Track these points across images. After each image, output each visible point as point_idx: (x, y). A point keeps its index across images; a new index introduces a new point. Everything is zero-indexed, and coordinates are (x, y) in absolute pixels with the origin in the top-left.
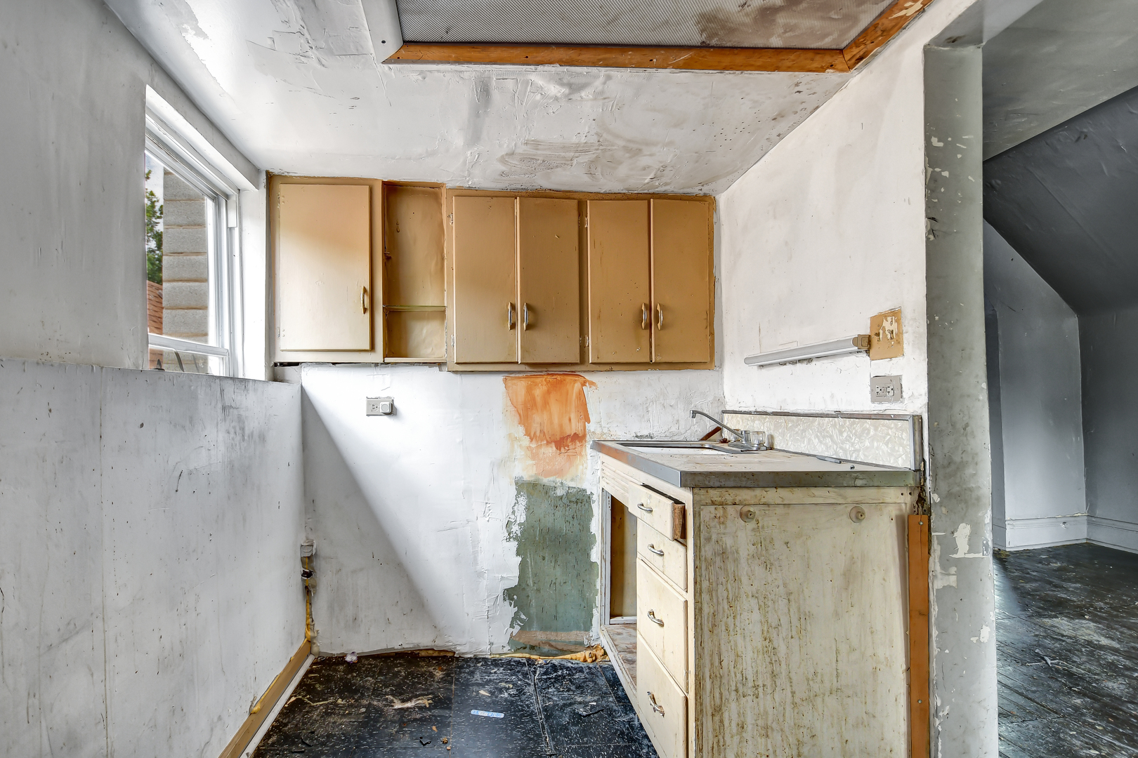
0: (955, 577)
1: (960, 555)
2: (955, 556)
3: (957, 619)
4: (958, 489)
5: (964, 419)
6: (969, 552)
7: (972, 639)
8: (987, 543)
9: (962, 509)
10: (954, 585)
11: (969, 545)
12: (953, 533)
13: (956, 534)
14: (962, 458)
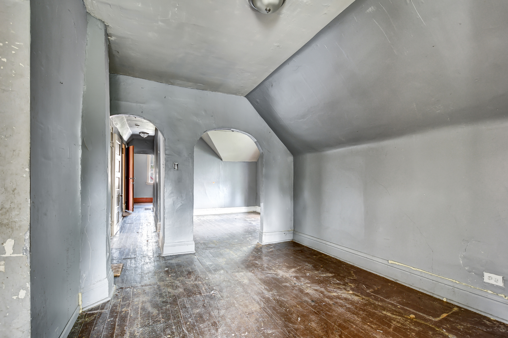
0: (4, 266)
1: (7, 255)
2: (4, 256)
3: (4, 288)
4: (7, 221)
5: (13, 186)
6: (13, 253)
7: (13, 297)
8: (26, 249)
9: (10, 232)
10: (3, 270)
11: (14, 250)
12: (3, 244)
13: (4, 244)
14: (10, 206)
